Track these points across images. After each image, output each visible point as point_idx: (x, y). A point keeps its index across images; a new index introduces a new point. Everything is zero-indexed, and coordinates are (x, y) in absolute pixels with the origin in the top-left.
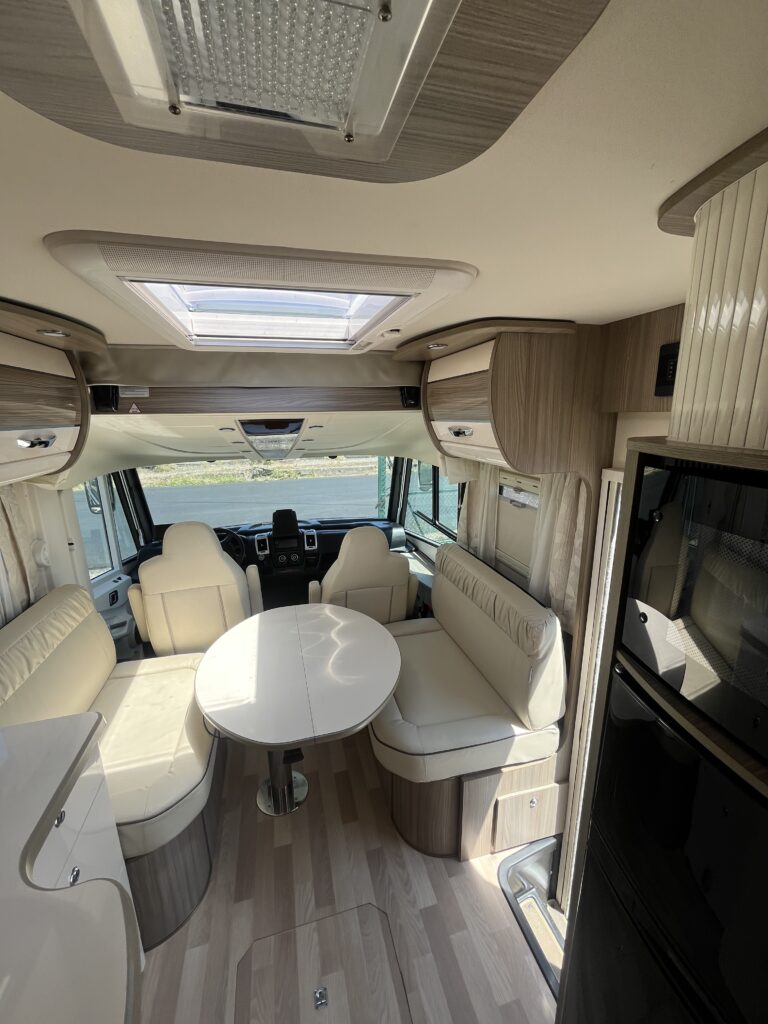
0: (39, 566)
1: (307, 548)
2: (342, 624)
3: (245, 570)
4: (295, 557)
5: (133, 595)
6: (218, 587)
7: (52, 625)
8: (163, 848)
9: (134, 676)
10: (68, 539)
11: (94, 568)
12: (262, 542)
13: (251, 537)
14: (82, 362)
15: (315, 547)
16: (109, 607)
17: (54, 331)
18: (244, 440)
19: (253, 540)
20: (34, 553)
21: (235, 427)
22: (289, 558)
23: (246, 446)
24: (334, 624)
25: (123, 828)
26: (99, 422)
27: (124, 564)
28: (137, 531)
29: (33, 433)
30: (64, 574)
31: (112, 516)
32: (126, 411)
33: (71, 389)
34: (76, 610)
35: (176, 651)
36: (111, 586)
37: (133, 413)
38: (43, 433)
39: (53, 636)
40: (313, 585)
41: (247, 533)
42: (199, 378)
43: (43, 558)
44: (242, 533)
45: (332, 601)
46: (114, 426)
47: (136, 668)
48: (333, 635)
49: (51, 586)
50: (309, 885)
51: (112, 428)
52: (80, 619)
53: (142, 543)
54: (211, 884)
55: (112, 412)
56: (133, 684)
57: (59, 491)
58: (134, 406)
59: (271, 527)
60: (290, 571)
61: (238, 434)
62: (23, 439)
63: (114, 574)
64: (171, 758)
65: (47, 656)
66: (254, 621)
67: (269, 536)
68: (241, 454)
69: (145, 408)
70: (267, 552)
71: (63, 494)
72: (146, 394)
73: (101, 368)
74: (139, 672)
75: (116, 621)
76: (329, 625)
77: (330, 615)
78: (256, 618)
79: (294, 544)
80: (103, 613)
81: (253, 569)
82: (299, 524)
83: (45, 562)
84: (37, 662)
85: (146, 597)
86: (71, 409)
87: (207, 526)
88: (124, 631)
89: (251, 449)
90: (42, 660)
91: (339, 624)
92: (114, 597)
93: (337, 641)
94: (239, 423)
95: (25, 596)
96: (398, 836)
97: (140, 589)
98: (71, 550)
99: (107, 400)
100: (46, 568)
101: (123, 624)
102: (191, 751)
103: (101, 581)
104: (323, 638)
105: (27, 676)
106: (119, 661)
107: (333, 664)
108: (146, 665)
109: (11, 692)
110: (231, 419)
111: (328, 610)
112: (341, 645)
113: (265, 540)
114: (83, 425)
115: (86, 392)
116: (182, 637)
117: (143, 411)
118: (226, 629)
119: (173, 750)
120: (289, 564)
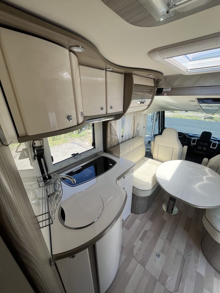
0: (137, 130)
1: (211, 147)
2: (210, 176)
3: (183, 147)
4: (205, 149)
5: (152, 143)
6: (173, 148)
7: (135, 143)
8: (139, 197)
9: (147, 161)
10: (144, 126)
11: (147, 134)
12: (194, 141)
13: (191, 138)
14: (157, 82)
15: (215, 148)
16: (147, 144)
17: (151, 75)
18: (198, 105)
19: (192, 139)
20: (137, 127)
21: (195, 100)
22: (202, 148)
23: (199, 107)
24: (207, 174)
25: (134, 188)
26: (157, 98)
27: (154, 135)
28: (160, 128)
29: (141, 100)
30: (141, 134)
31: (155, 123)
32: (163, 95)
33: (152, 89)
34: (140, 142)
35: (157, 160)
36: (149, 139)
37: (165, 95)
38: (143, 100)
39: (135, 146)
40: (205, 160)
41: (190, 136)
42: (187, 84)
43: (138, 129)
44: (189, 136)
45: (211, 167)
46: (160, 99)
47: (147, 160)
48: (204, 178)
49: (138, 135)
50: (167, 233)
51: (159, 99)
52: (141, 144)
53: (160, 131)
54: (146, 212)
55: (160, 95)
56: (145, 163)
57: (145, 115)
58: (166, 94)
59: (200, 136)
60: (201, 152)
61: (196, 103)
62: (139, 101)
63: (151, 137)
64: (147, 182)
66: (180, 161)
67: (197, 139)
68: (197, 110)
69: (169, 94)
70: (195, 144)
71: (146, 116)
72: (170, 90)
73: (161, 83)
74: (148, 161)
75: (148, 148)
76: (205, 174)
77: (207, 172)
78: (181, 161)
79: (207, 144)
80: (145, 145)
81: (186, 147)
82: (212, 138)
83: (138, 130)
84: (131, 149)
85: (155, 145)
86: (151, 94)
87: (176, 131)
88: (149, 151)
89: (201, 108)
91: (209, 175)
92: (149, 142)
93: (205, 180)
94: (197, 99)
95: (133, 136)
96: (201, 248)
97: (154, 142)
98: (144, 129)
99: (160, 92)
100: (138, 131)
101: (149, 149)
102: (151, 183)
103: (148, 138)
104: (199, 177)
105: (129, 151)
106: (145, 156)
107: (199, 185)
108: (150, 160)
109: (126, 153)
110: (194, 98)
111: (207, 169)
112: (205, 181)
113: (196, 140)
114: (152, 98)
115: (156, 89)
116: (160, 157)
117: (167, 95)
118: (171, 160)
119: (148, 180)
120: (202, 150)
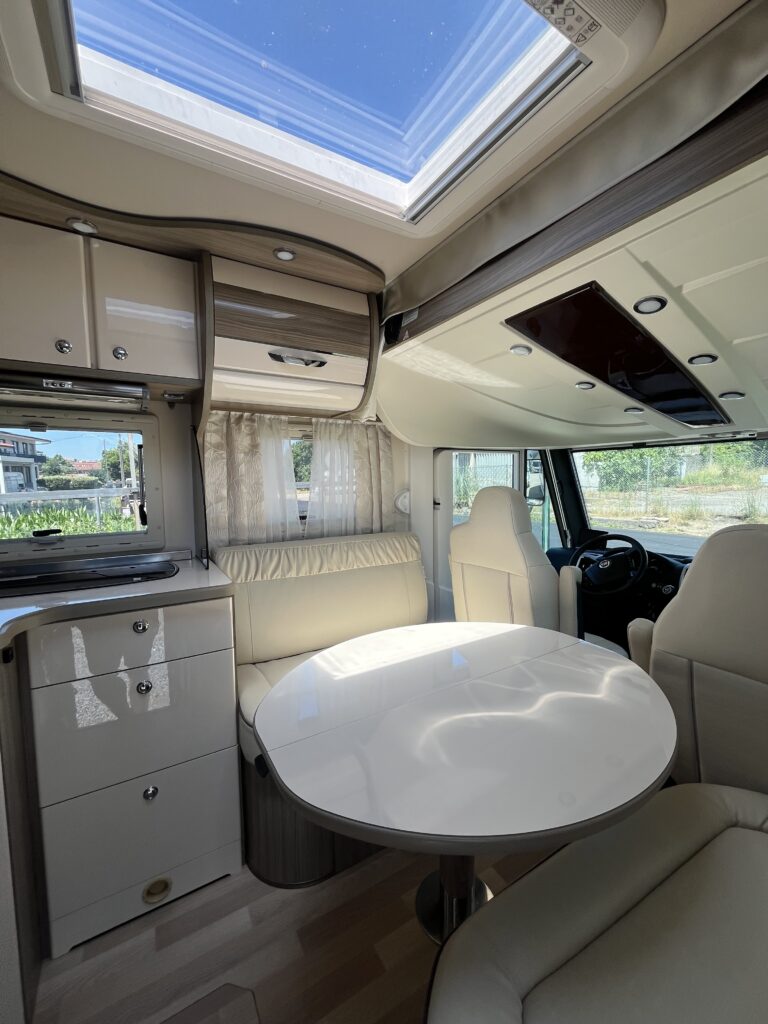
65: (343, 569)
90: (335, 570)
